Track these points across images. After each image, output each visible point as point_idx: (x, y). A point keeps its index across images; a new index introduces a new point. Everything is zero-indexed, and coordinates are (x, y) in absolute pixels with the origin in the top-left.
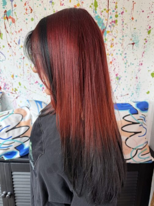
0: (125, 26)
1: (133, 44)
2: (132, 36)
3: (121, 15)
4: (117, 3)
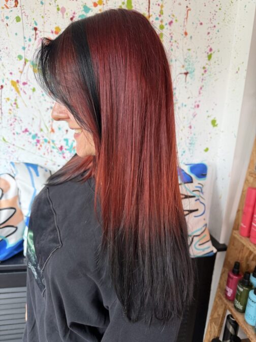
0: (175, 44)
1: (186, 74)
2: (185, 61)
3: (168, 26)
4: (162, 6)
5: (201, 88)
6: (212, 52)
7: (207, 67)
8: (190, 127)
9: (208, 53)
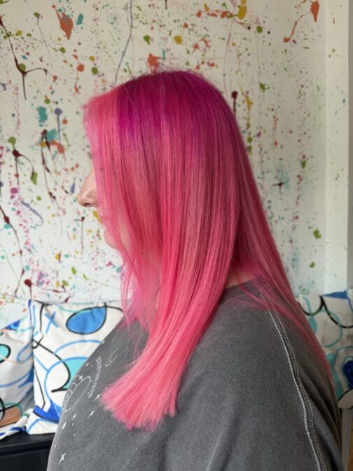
0: (265, 156)
1: (280, 184)
2: (278, 171)
3: (256, 138)
5: (298, 198)
6: (306, 159)
7: (302, 174)
8: (291, 241)
9: (301, 161)
